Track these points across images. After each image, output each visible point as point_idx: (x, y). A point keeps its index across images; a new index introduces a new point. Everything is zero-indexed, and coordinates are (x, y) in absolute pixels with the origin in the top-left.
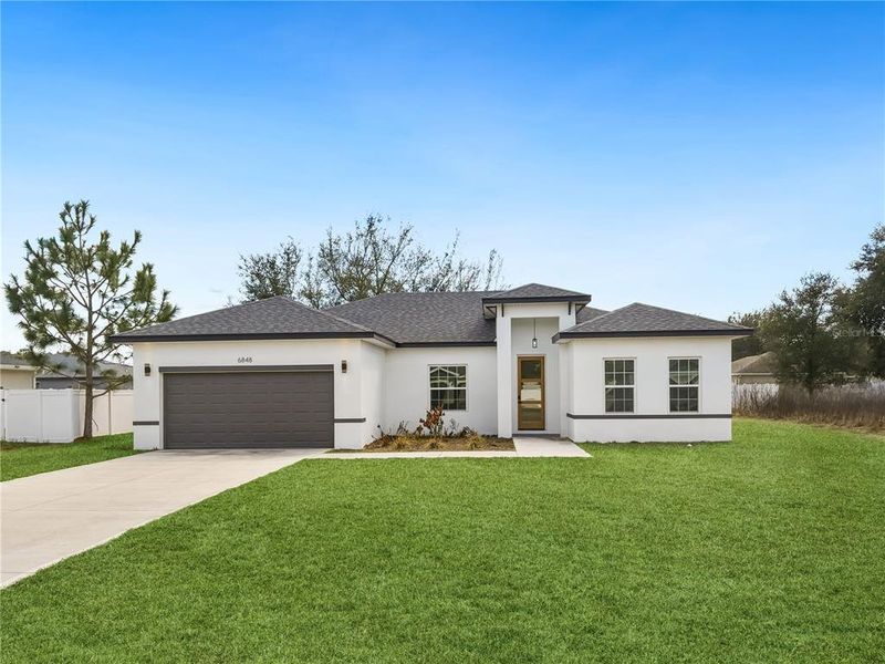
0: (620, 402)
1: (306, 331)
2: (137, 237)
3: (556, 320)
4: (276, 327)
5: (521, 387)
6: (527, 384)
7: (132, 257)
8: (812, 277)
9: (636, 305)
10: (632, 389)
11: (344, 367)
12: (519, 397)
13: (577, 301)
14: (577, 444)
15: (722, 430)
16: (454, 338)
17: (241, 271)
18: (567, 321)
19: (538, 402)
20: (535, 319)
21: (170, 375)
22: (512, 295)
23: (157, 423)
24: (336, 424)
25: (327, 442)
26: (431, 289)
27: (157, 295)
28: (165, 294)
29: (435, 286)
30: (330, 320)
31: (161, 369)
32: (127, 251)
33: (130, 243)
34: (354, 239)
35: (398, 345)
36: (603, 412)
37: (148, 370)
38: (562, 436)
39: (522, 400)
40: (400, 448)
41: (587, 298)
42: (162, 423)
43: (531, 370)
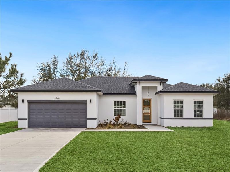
0: (178, 114)
1: (78, 89)
2: (11, 55)
3: (156, 87)
4: (68, 88)
5: (143, 109)
6: (145, 108)
7: (9, 62)
8: (227, 74)
9: (182, 83)
10: (182, 110)
11: (91, 101)
12: (143, 112)
13: (163, 81)
14: (166, 127)
15: (210, 123)
16: (122, 92)
17: (38, 68)
18: (160, 88)
19: (149, 114)
20: (149, 86)
21: (30, 103)
22: (142, 79)
23: (26, 119)
24: (87, 120)
25: (85, 126)
26: (105, 75)
27: (19, 75)
28: (22, 75)
29: (106, 74)
30: (85, 86)
31: (28, 101)
32: (7, 59)
33: (8, 57)
34: (76, 57)
35: (104, 94)
36: (173, 117)
37: (23, 101)
38: (158, 125)
39: (144, 112)
40: (109, 128)
41: (167, 80)
42: (27, 119)
43: (147, 103)
